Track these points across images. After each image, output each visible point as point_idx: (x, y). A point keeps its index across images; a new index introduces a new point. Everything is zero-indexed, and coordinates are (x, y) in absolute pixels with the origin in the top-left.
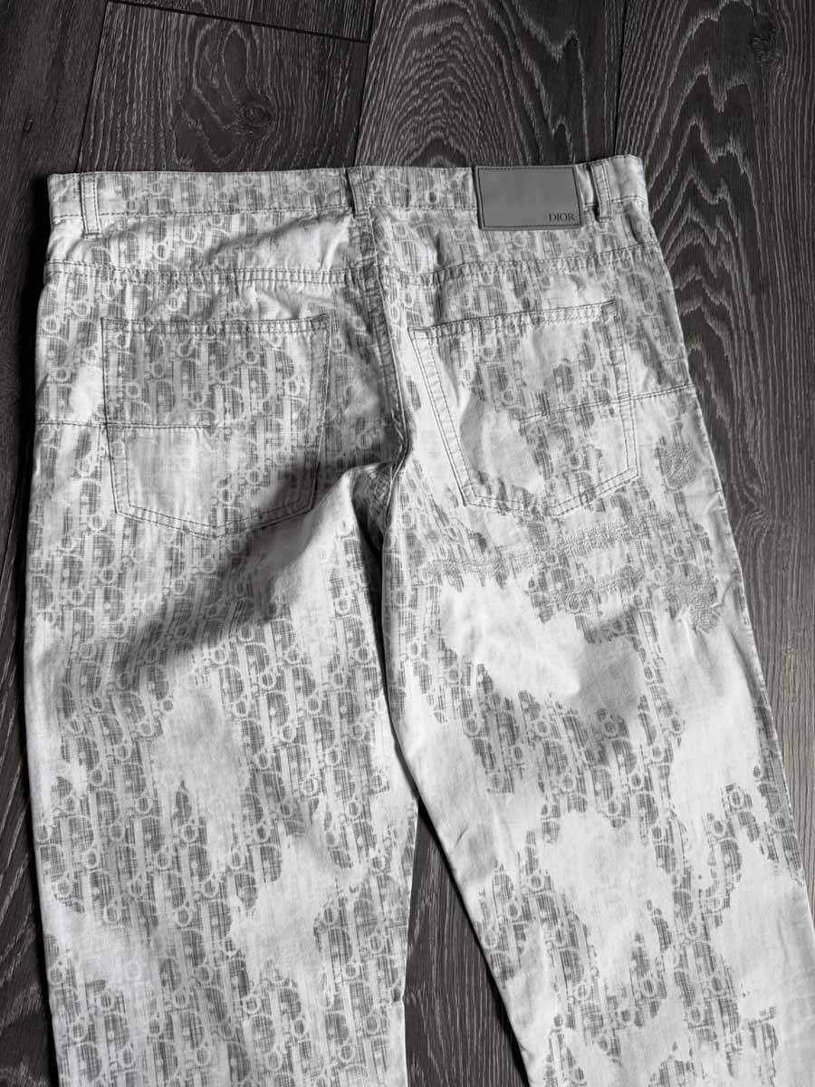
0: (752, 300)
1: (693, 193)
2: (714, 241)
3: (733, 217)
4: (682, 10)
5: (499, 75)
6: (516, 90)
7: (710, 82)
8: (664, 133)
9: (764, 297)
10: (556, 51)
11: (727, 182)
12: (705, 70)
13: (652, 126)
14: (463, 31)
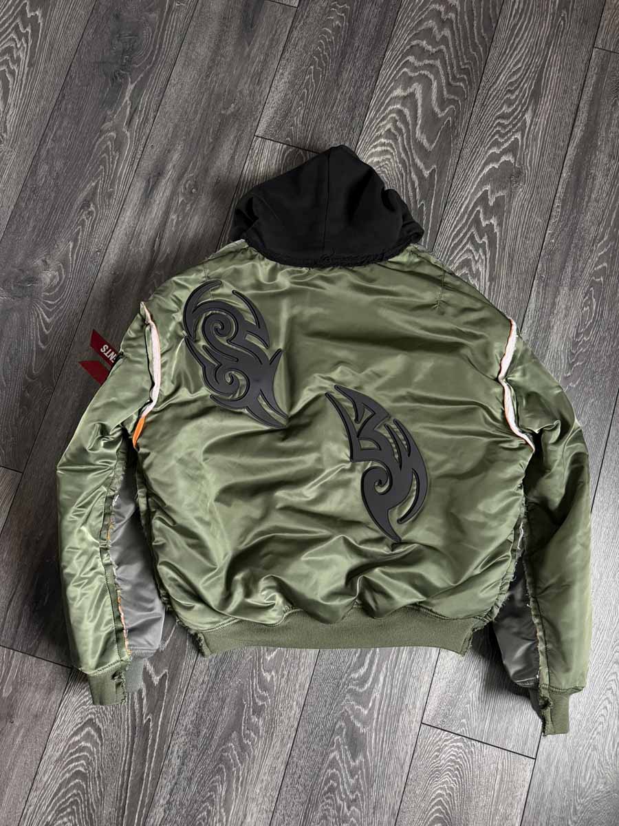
0: (488, 284)
1: (472, 237)
2: (477, 258)
3: (487, 249)
4: (483, 162)
5: (401, 181)
6: (407, 188)
7: (489, 193)
8: (465, 212)
9: (493, 283)
10: (426, 173)
11: (487, 234)
12: (488, 187)
13: (461, 208)
14: (390, 162)
